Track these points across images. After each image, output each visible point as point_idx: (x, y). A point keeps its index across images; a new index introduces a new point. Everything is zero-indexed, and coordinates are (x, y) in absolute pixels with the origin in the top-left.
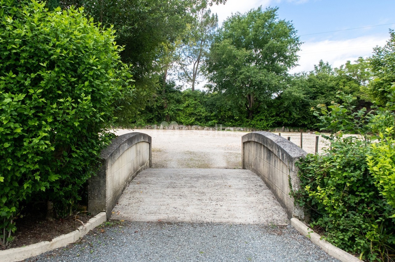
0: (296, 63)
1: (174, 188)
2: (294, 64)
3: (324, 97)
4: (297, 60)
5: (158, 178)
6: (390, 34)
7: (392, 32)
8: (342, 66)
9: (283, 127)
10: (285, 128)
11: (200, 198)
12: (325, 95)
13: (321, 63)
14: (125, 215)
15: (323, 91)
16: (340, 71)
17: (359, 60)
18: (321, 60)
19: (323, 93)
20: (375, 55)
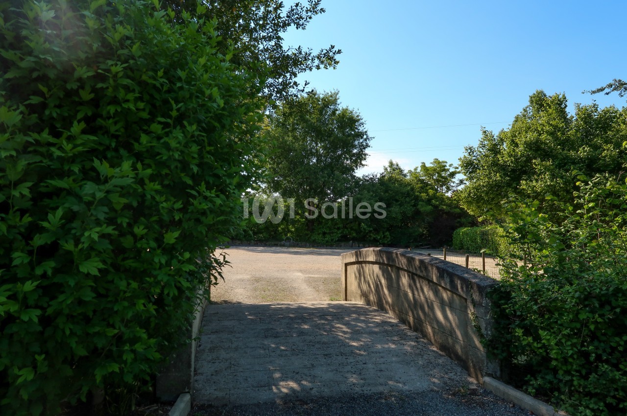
0: (363, 162)
1: (275, 337)
2: (361, 164)
3: (399, 205)
4: (365, 159)
5: (242, 322)
6: (482, 131)
7: (485, 130)
8: (416, 169)
9: (351, 241)
10: (353, 243)
11: (326, 353)
12: (400, 202)
13: (391, 164)
14: (220, 394)
15: (397, 197)
16: (413, 173)
17: (435, 162)
18: (391, 160)
19: (397, 201)
20: (466, 156)
